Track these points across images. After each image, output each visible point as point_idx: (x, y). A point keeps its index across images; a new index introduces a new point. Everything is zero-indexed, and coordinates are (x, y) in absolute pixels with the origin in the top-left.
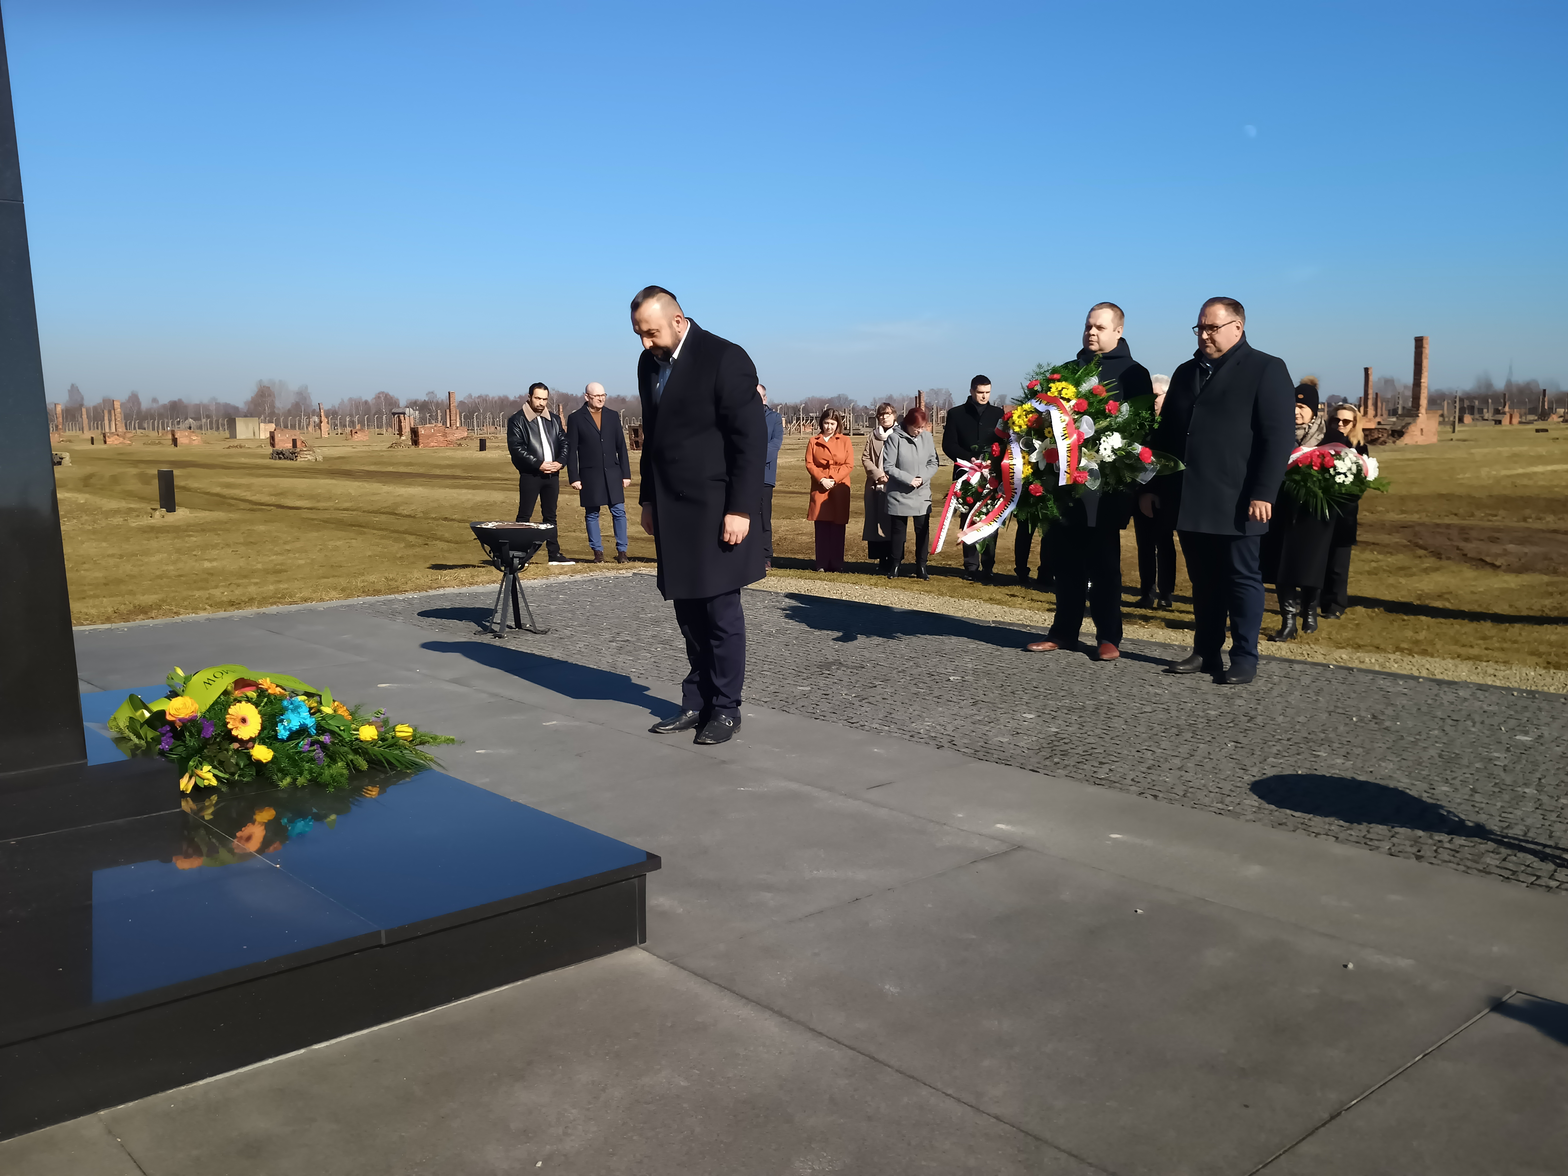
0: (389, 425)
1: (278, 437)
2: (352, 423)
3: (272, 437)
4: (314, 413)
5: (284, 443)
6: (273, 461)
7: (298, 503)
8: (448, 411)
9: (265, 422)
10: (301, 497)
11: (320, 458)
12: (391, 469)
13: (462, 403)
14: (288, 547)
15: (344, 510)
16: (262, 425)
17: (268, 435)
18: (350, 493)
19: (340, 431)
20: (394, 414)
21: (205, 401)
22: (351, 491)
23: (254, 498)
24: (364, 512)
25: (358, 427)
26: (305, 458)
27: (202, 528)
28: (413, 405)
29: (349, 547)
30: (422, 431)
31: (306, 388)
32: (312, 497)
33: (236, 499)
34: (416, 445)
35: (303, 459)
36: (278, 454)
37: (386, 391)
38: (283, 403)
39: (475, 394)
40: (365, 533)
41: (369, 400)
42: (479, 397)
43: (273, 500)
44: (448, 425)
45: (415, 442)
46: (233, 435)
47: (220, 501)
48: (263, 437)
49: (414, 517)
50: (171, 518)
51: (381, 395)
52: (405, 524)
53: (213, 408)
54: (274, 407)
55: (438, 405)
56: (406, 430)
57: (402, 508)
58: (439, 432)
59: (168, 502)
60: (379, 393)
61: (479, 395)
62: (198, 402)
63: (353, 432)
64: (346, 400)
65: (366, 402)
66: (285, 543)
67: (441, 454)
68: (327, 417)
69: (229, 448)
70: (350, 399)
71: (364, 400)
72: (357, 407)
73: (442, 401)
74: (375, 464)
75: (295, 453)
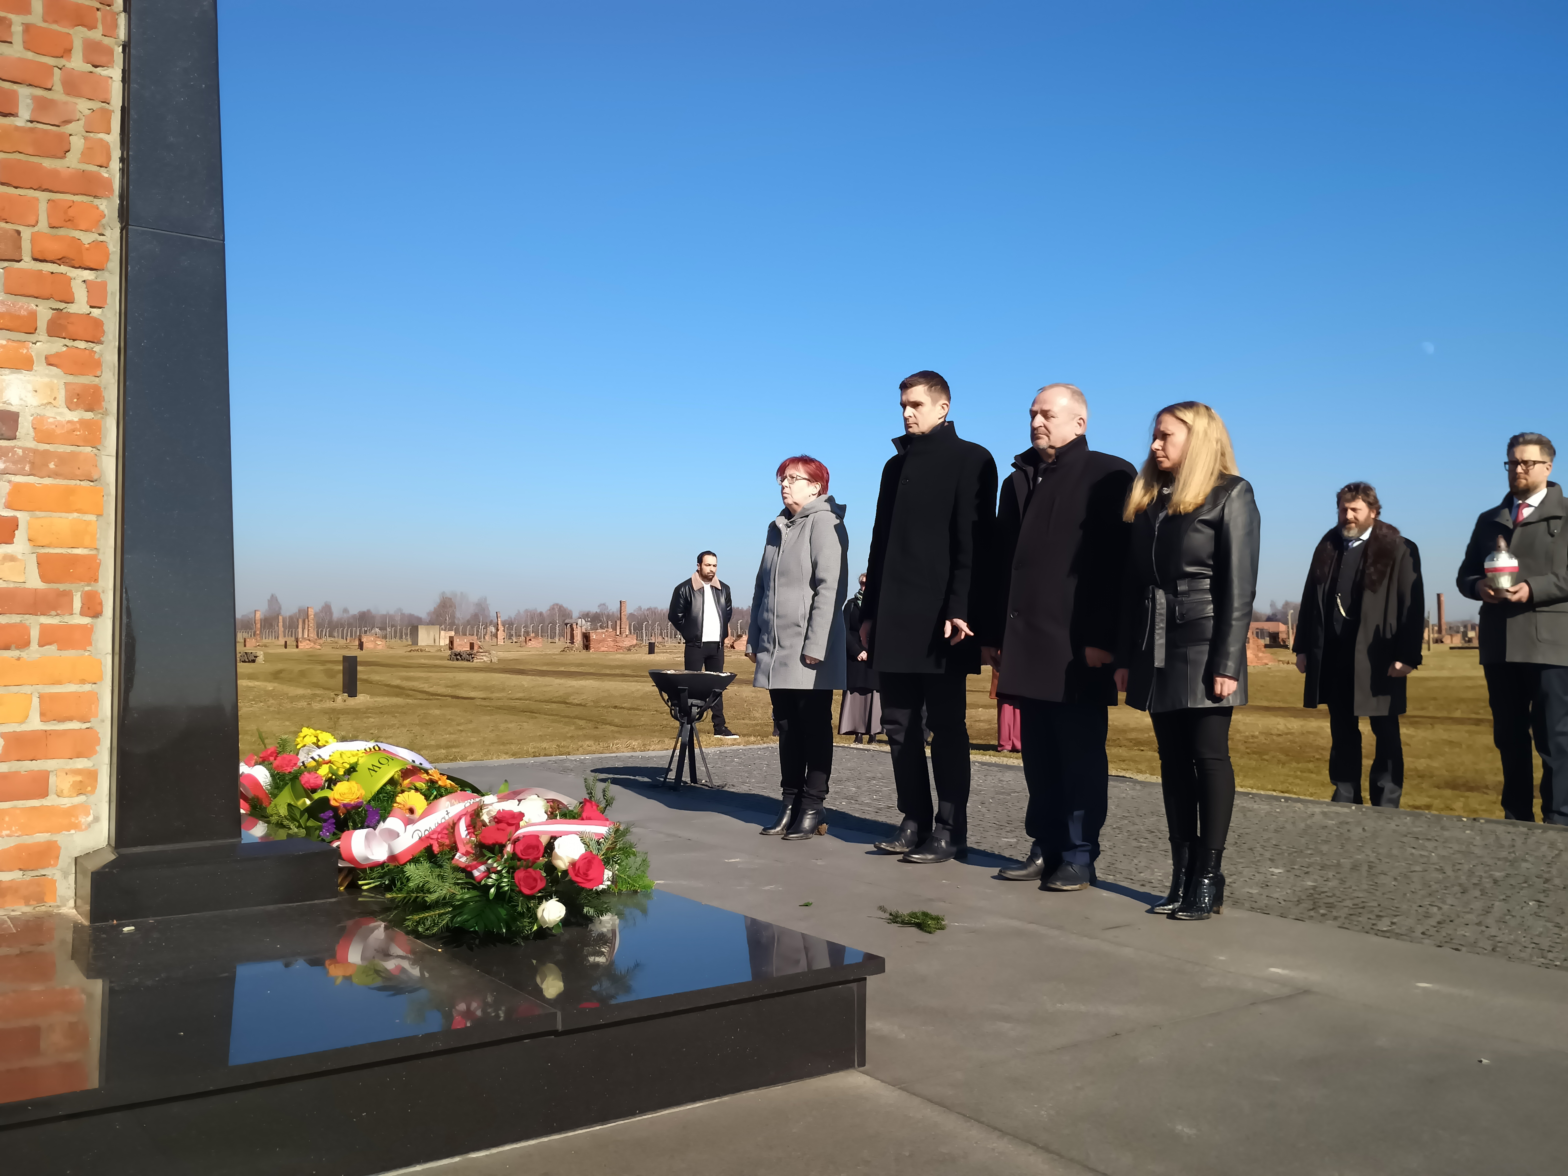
0: (562, 635)
1: (457, 641)
2: (527, 633)
3: (451, 642)
4: (491, 623)
5: (462, 645)
6: (451, 662)
7: (472, 694)
8: (618, 622)
9: (445, 630)
10: (475, 688)
11: (495, 660)
12: (562, 669)
13: (631, 616)
14: (461, 728)
15: (517, 699)
16: (442, 632)
17: (447, 642)
18: (524, 685)
19: (515, 640)
20: (566, 624)
21: (392, 612)
22: (524, 683)
23: (431, 690)
24: (536, 701)
25: (532, 635)
26: (482, 659)
27: (381, 711)
28: (585, 616)
29: (520, 729)
30: (593, 636)
31: (486, 599)
32: (486, 688)
33: (414, 690)
34: (587, 649)
35: (479, 661)
36: (456, 655)
37: (560, 603)
38: (462, 614)
39: (645, 607)
40: (536, 718)
41: (544, 612)
42: (648, 609)
43: (449, 691)
44: (618, 633)
45: (587, 647)
46: (415, 642)
47: (399, 691)
48: (442, 644)
49: (585, 706)
50: (352, 702)
51: (555, 607)
52: (577, 711)
53: (398, 618)
54: (455, 617)
55: (609, 617)
56: (578, 638)
57: (572, 697)
58: (610, 636)
59: (350, 688)
60: (554, 605)
61: (648, 607)
62: (384, 613)
63: (528, 639)
64: (522, 611)
65: (541, 614)
66: (458, 725)
67: (611, 657)
68: (504, 626)
69: (410, 651)
70: (526, 611)
71: (539, 611)
72: (532, 618)
73: (613, 613)
74: (548, 664)
75: (471, 654)
